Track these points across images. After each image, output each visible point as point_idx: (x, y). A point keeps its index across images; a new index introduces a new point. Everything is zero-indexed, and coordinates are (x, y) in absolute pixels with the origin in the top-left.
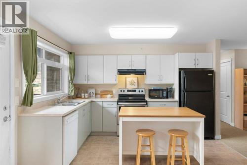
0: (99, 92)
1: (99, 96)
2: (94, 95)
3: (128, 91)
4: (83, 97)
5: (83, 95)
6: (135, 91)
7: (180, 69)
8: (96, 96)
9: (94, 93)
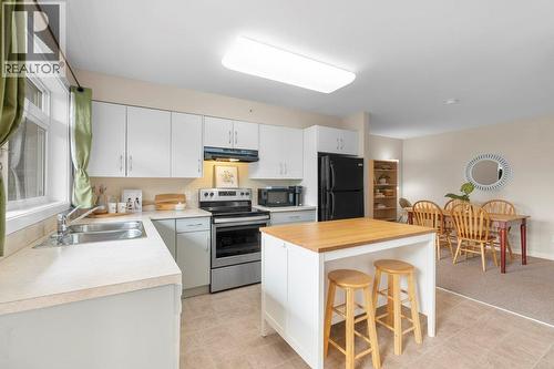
0: (152, 199)
1: (151, 207)
2: (140, 206)
3: (220, 193)
4: (113, 211)
5: (112, 206)
6: (233, 194)
7: (321, 155)
8: (146, 207)
9: (140, 200)
